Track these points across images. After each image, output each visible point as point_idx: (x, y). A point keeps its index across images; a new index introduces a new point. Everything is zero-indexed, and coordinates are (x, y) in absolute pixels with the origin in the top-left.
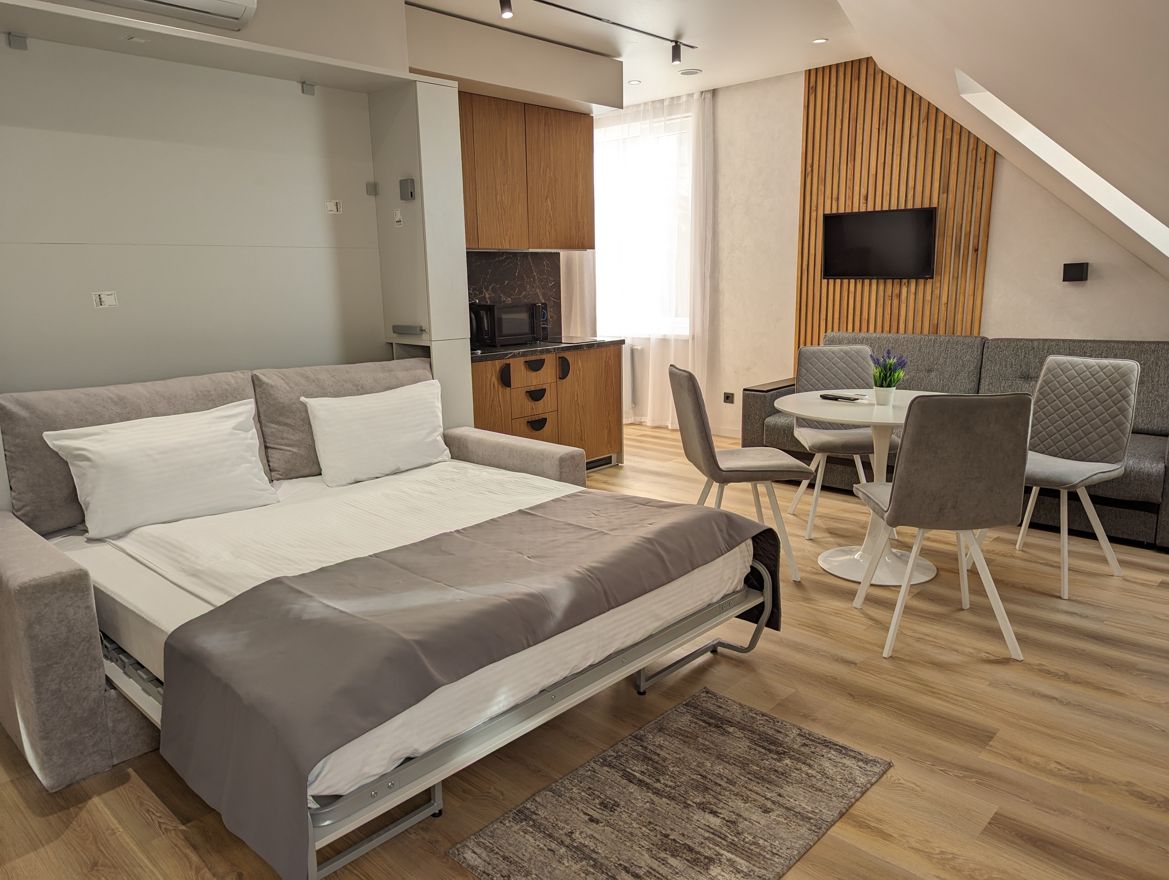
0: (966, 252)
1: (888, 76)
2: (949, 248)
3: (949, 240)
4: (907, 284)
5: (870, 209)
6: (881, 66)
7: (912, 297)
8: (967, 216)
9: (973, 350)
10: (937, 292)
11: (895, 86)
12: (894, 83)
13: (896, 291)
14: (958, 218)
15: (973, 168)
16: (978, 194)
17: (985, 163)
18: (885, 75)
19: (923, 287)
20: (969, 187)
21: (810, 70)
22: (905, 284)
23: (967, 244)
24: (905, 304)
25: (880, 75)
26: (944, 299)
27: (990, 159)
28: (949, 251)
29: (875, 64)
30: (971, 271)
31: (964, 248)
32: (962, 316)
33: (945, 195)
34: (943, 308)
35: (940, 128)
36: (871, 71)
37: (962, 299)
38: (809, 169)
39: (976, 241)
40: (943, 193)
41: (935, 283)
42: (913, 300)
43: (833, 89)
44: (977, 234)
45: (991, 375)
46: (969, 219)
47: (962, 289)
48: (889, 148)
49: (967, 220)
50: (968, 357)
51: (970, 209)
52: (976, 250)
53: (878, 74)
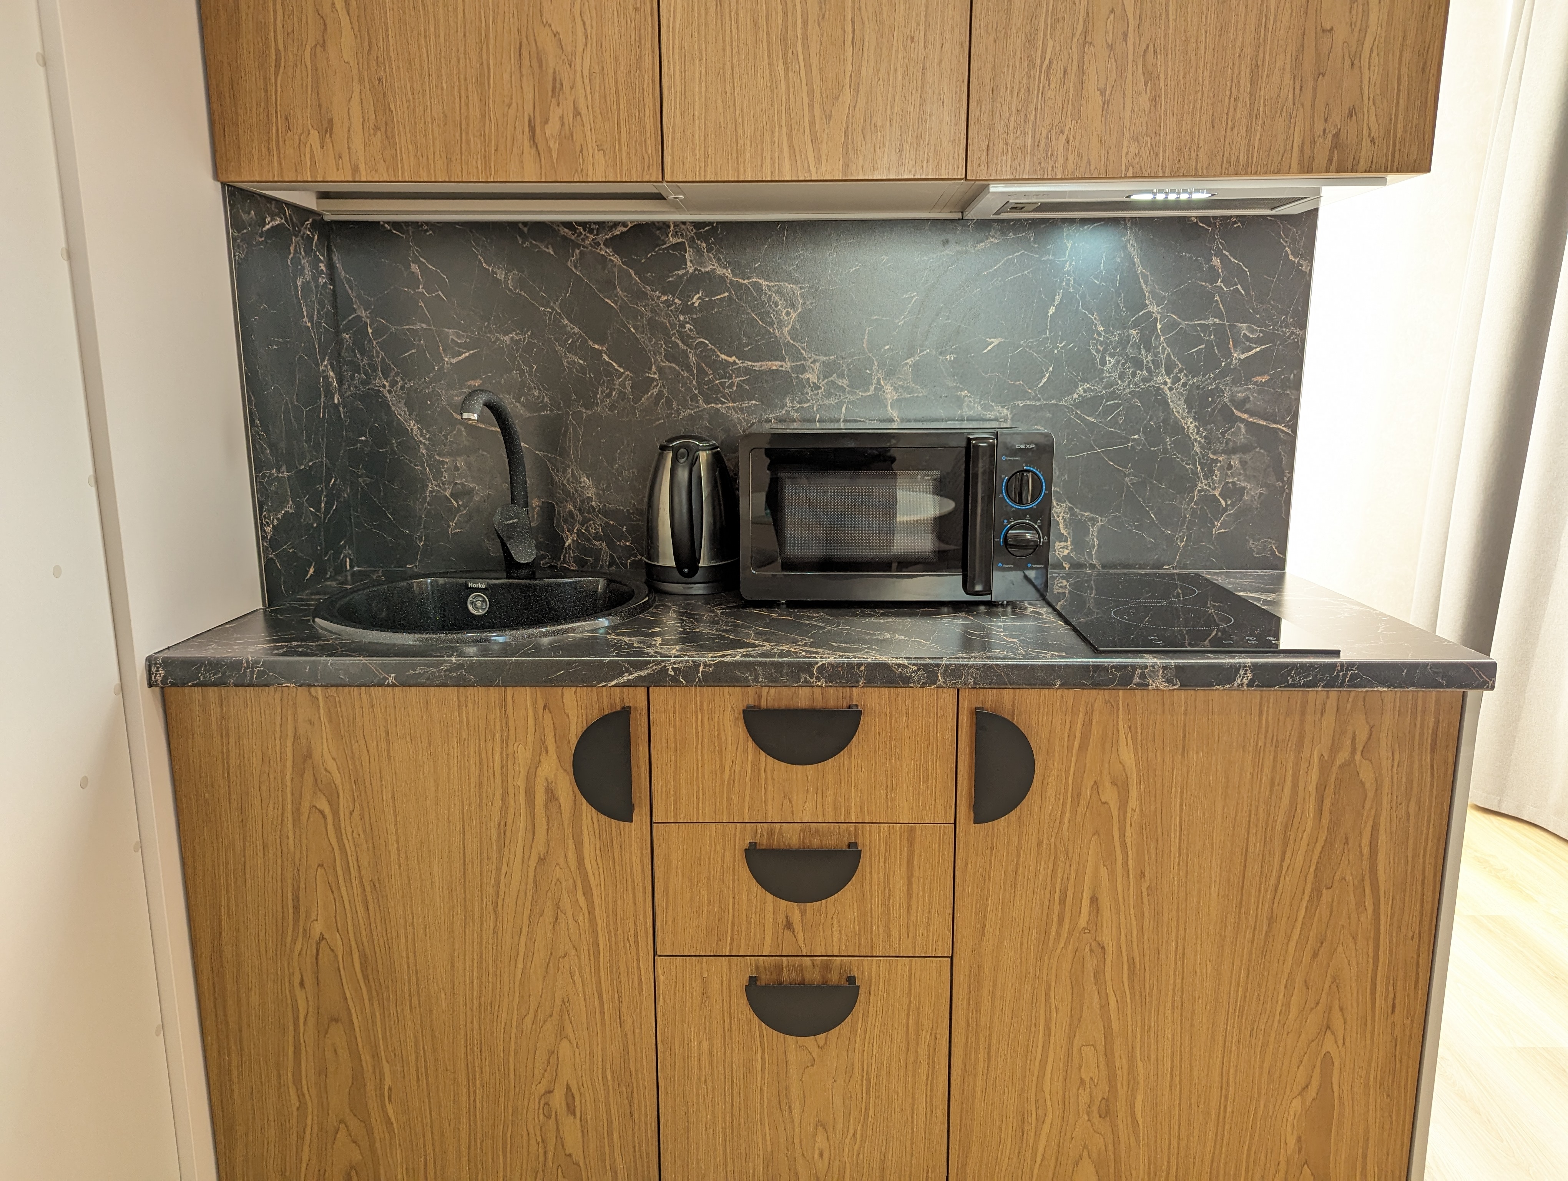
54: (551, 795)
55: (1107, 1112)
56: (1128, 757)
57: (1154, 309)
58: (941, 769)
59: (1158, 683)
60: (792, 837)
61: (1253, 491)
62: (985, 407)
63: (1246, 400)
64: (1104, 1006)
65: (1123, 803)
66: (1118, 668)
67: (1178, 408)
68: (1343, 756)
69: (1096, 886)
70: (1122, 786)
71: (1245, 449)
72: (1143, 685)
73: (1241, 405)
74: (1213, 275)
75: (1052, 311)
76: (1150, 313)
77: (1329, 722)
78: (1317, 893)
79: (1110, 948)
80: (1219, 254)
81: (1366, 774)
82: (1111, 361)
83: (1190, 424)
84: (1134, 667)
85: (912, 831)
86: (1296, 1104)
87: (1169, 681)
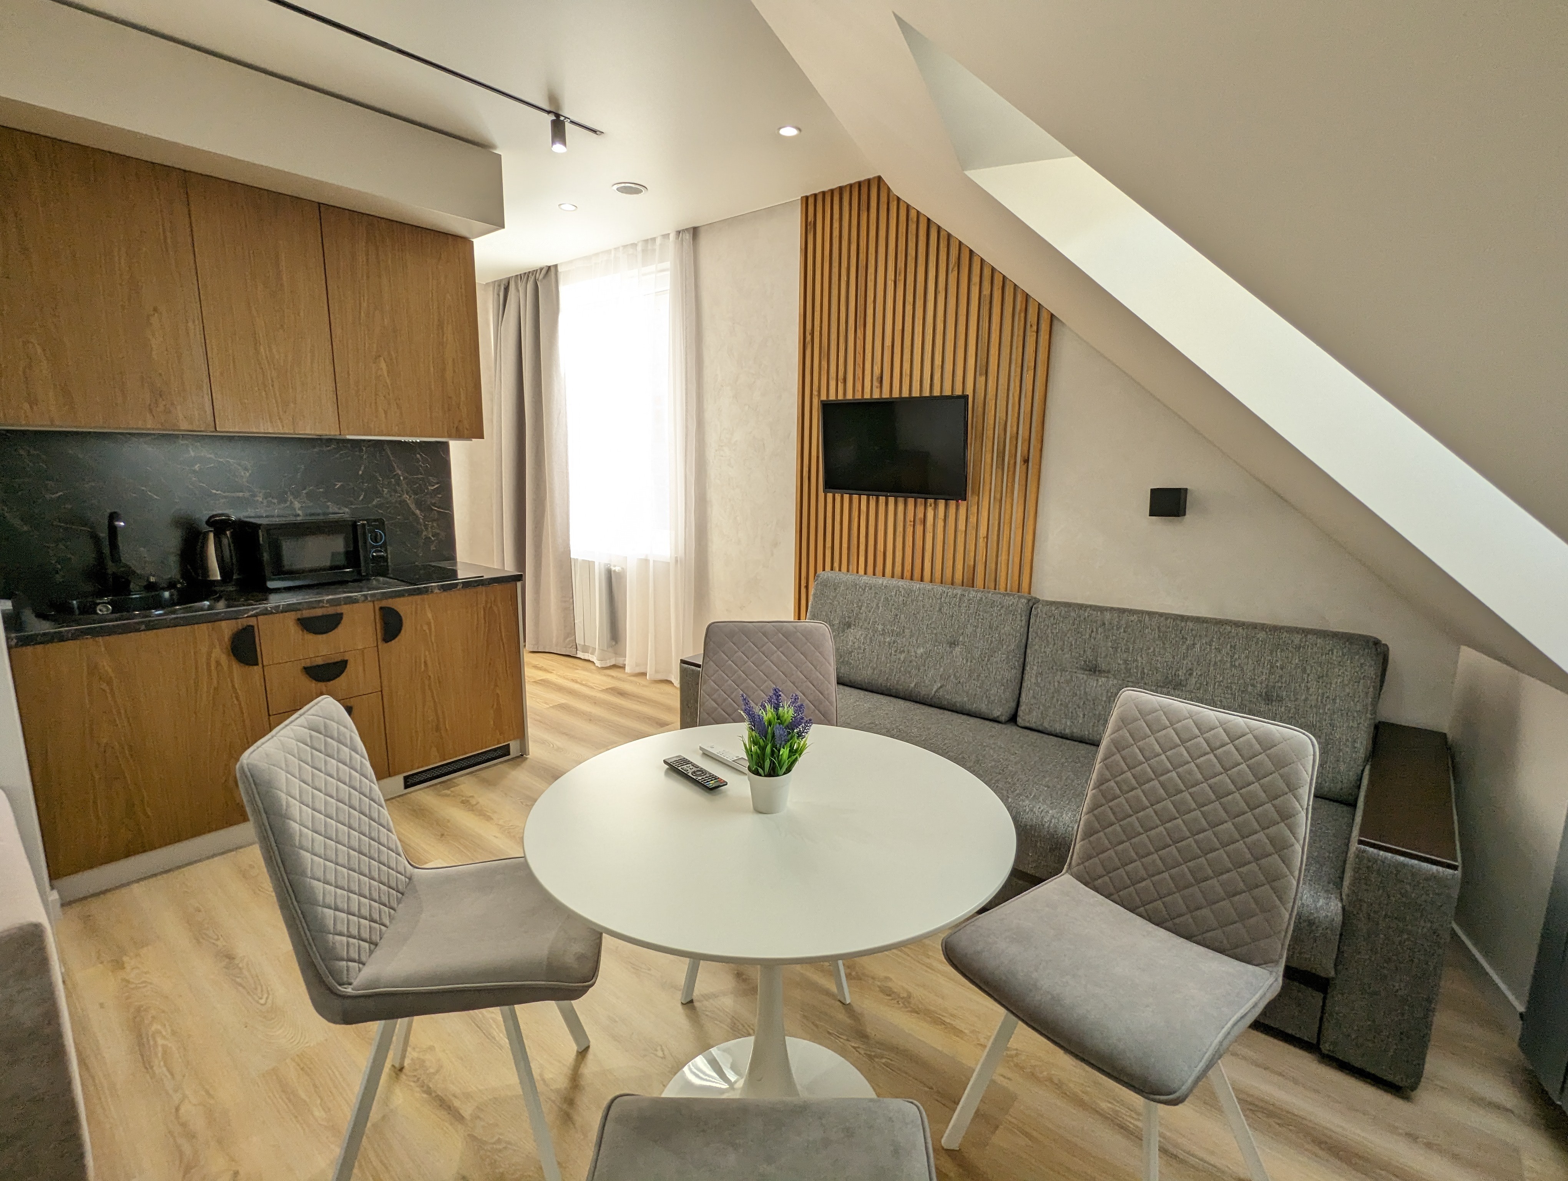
0: (1012, 462)
1: (906, 206)
2: (989, 456)
3: (990, 444)
4: (933, 505)
5: (886, 395)
6: (896, 191)
7: (940, 524)
8: (1013, 410)
9: (1014, 617)
10: (973, 519)
11: (915, 219)
12: (913, 214)
13: (920, 515)
14: (1001, 414)
15: (1021, 338)
16: (1028, 377)
17: (1037, 332)
18: (901, 203)
19: (954, 511)
20: (1016, 367)
21: (807, 198)
22: (931, 506)
23: (1014, 451)
24: (931, 534)
25: (895, 203)
26: (983, 532)
27: (1045, 326)
28: (989, 460)
29: (889, 188)
30: (1019, 491)
31: (1009, 457)
32: (1007, 557)
33: (984, 378)
34: (981, 543)
35: (976, 279)
36: (884, 199)
37: (1007, 532)
38: (808, 338)
39: (1026, 449)
40: (981, 375)
41: (971, 506)
42: (942, 529)
43: (836, 225)
44: (1027, 437)
45: (1040, 661)
46: (1016, 415)
47: (1007, 517)
48: (909, 308)
49: (1013, 415)
50: (1007, 628)
51: (1017, 399)
52: (1026, 461)
53: (893, 201)
54: (218, 663)
55: (438, 729)
56: (430, 615)
57: (400, 472)
58: (370, 629)
59: (436, 591)
60: (319, 661)
61: (443, 534)
62: (340, 509)
63: (435, 503)
64: (433, 696)
65: (430, 630)
66: (424, 587)
67: (413, 507)
68: (489, 605)
69: (425, 656)
70: (429, 624)
71: (437, 520)
72: (432, 592)
73: (434, 504)
74: (418, 461)
75: (360, 473)
76: (398, 474)
77: (484, 598)
78: (488, 646)
79: (432, 676)
80: (419, 454)
81: (495, 609)
82: (386, 490)
83: (418, 512)
84: (429, 587)
85: (363, 651)
86: (492, 712)
87: (439, 590)
